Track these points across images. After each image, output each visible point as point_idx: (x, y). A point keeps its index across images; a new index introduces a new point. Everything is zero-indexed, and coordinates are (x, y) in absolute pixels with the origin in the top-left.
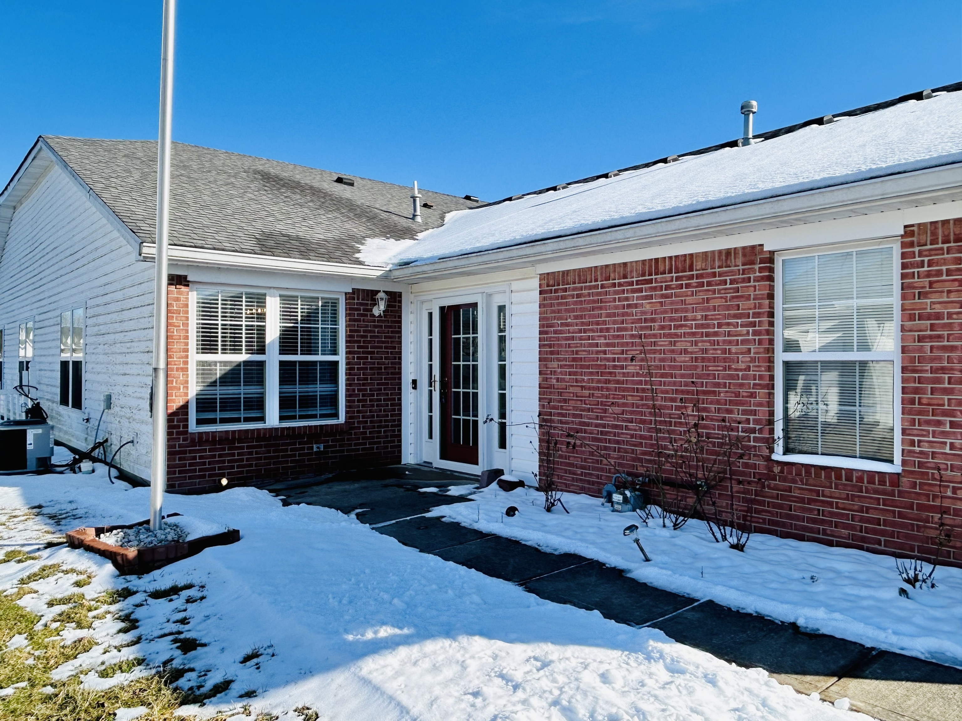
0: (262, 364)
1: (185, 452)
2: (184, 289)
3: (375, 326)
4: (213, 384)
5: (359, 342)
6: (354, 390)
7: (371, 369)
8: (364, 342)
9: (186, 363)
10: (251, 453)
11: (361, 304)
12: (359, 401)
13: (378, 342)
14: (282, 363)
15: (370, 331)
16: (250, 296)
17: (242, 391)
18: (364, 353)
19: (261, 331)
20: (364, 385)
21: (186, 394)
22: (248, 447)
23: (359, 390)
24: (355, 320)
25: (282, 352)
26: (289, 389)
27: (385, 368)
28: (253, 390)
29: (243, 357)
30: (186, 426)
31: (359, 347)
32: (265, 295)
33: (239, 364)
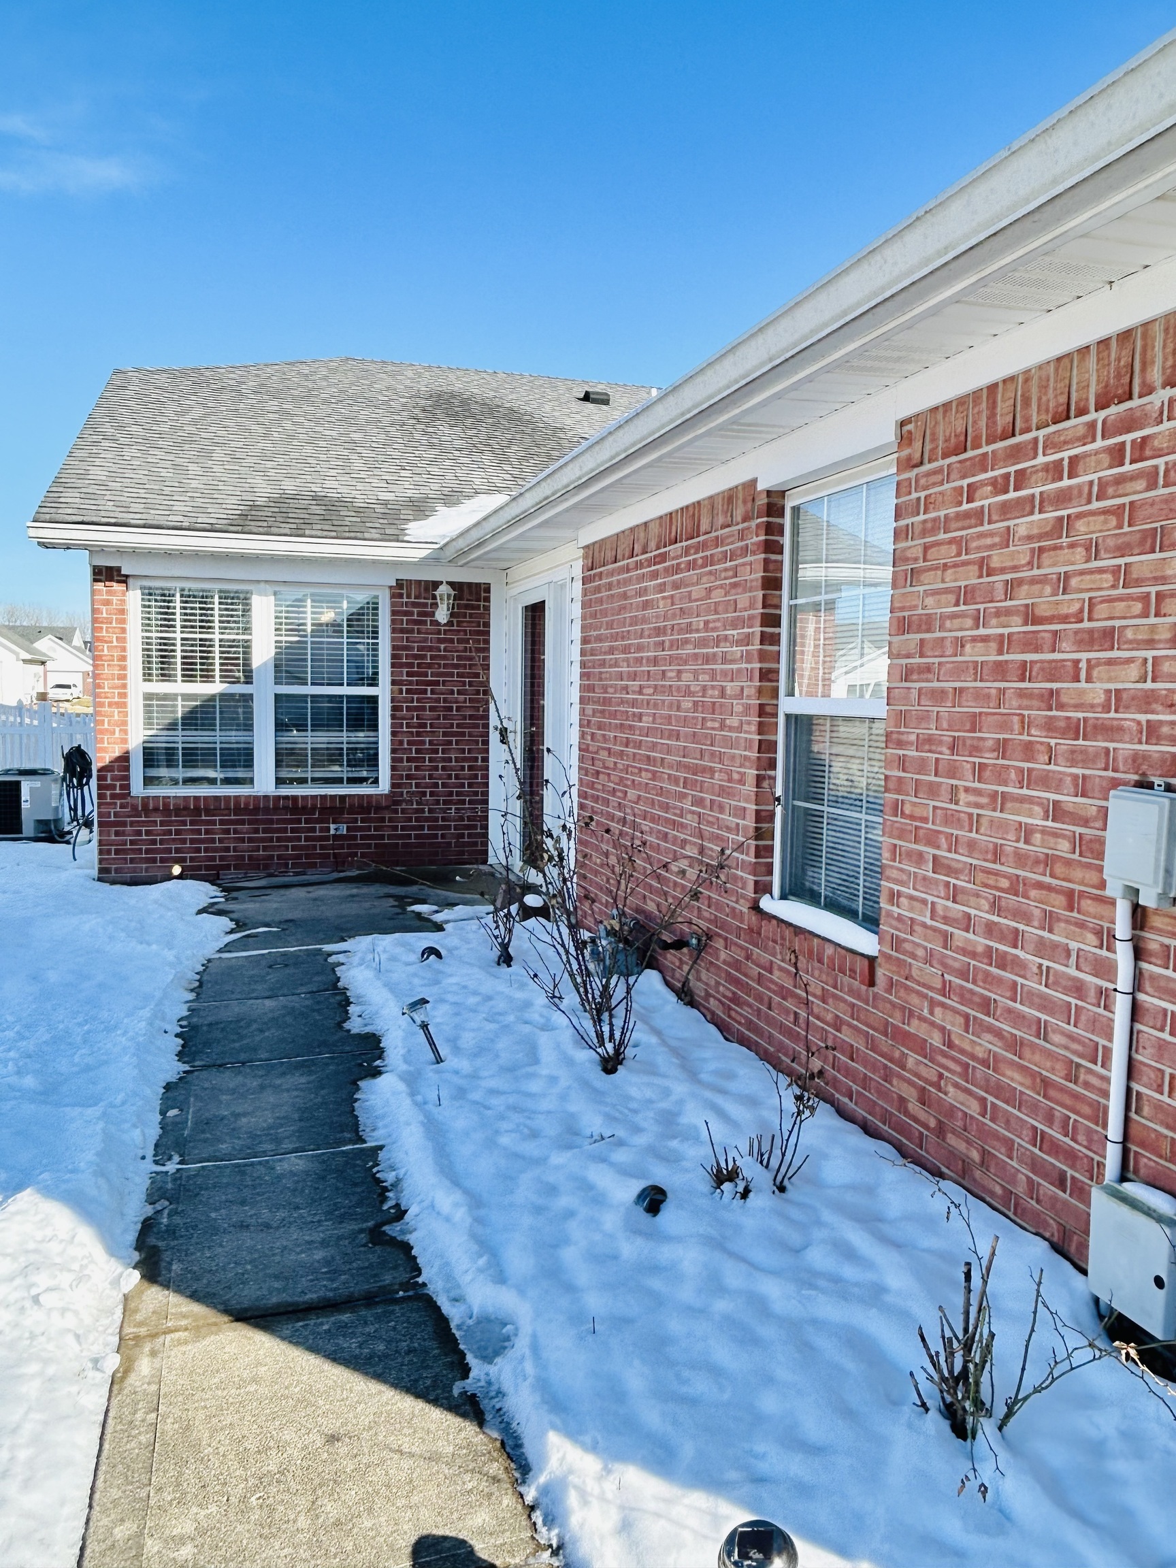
0: (248, 698)
1: (124, 824)
2: (117, 587)
3: (440, 641)
4: (172, 727)
5: (411, 665)
6: (401, 742)
7: (432, 709)
8: (419, 665)
9: (125, 695)
10: (227, 831)
11: (414, 605)
12: (409, 760)
13: (445, 666)
14: (279, 698)
15: (430, 649)
16: (226, 595)
17: (218, 739)
18: (418, 683)
19: (246, 648)
20: (418, 734)
21: (125, 741)
22: (222, 822)
23: (409, 743)
24: (402, 631)
25: (279, 680)
26: (290, 737)
27: (458, 709)
29: (217, 687)
30: (127, 787)
31: (408, 674)
32: (249, 593)
33: (212, 698)
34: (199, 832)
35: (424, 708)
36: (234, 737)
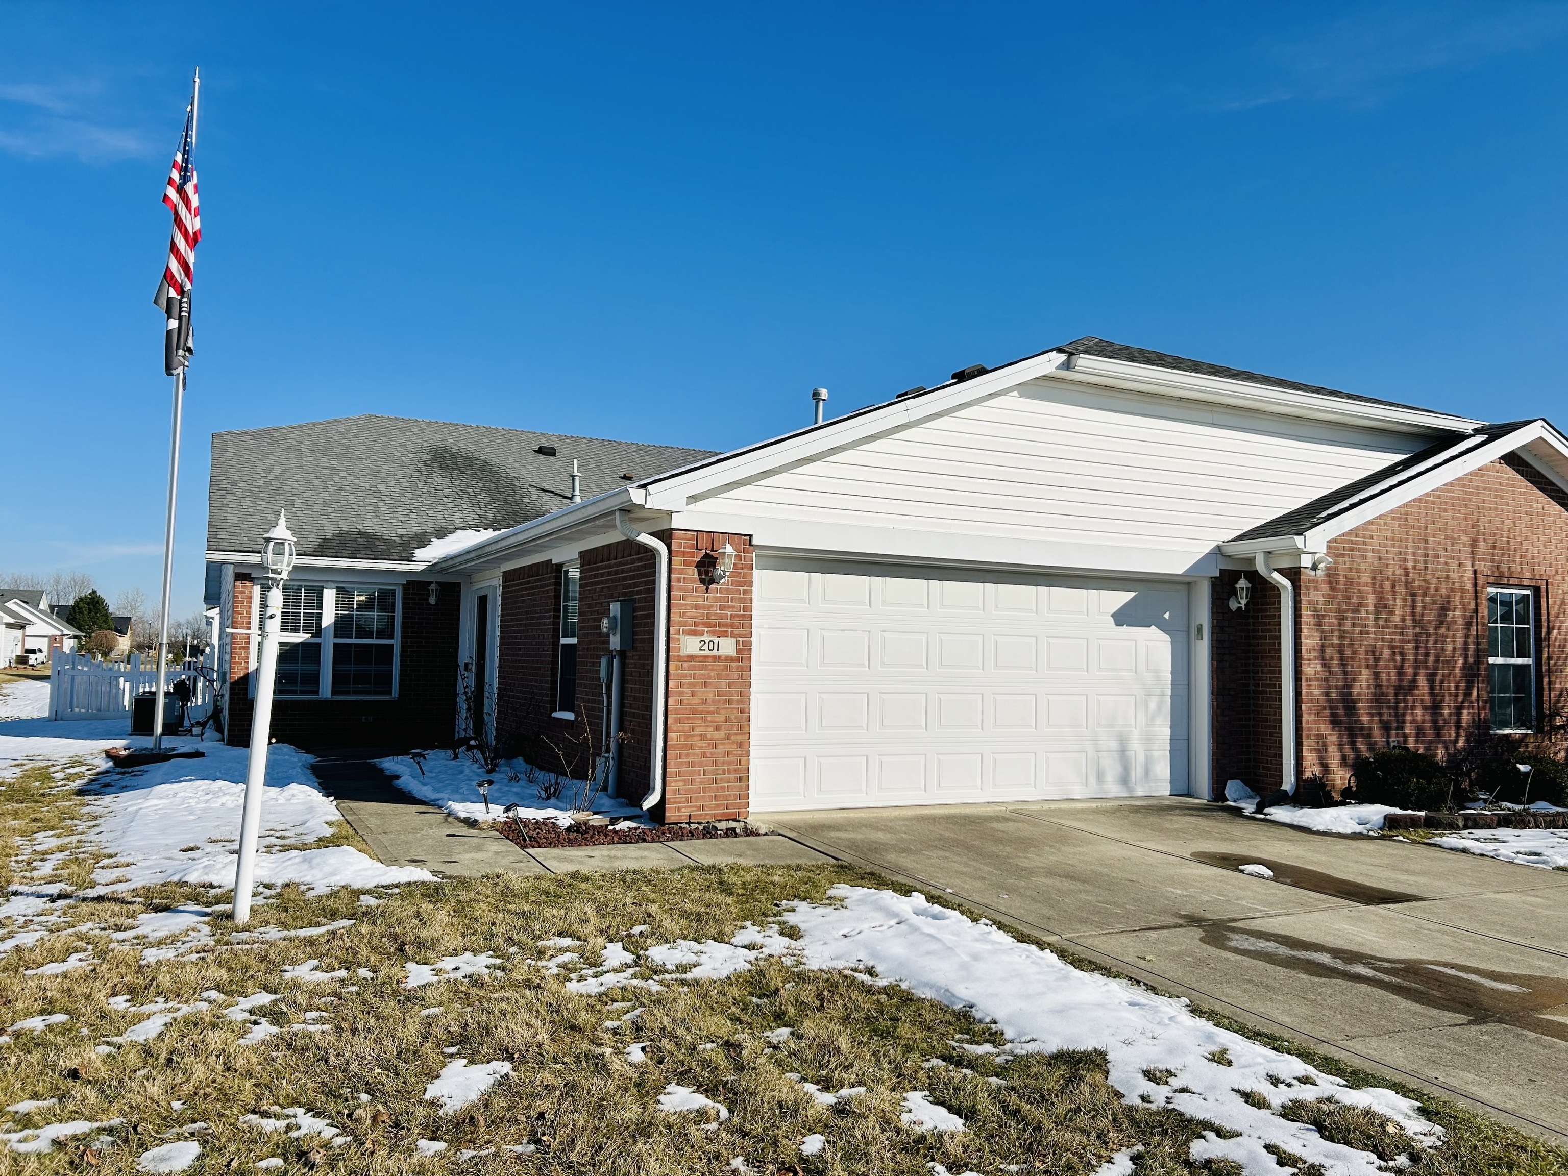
0: (319, 644)
2: (248, 584)
3: (430, 614)
6: (408, 671)
7: (425, 652)
8: (418, 628)
9: (248, 643)
11: (417, 594)
12: (412, 680)
13: (434, 628)
14: (335, 644)
15: (425, 618)
17: (299, 668)
18: (418, 637)
19: (320, 616)
20: (417, 666)
21: (247, 668)
22: (300, 714)
23: (413, 671)
24: (410, 609)
25: (335, 636)
26: (341, 667)
27: (441, 652)
30: (246, 694)
31: (413, 632)
32: (323, 587)
33: (297, 644)
34: (286, 720)
35: (420, 652)
36: (310, 667)
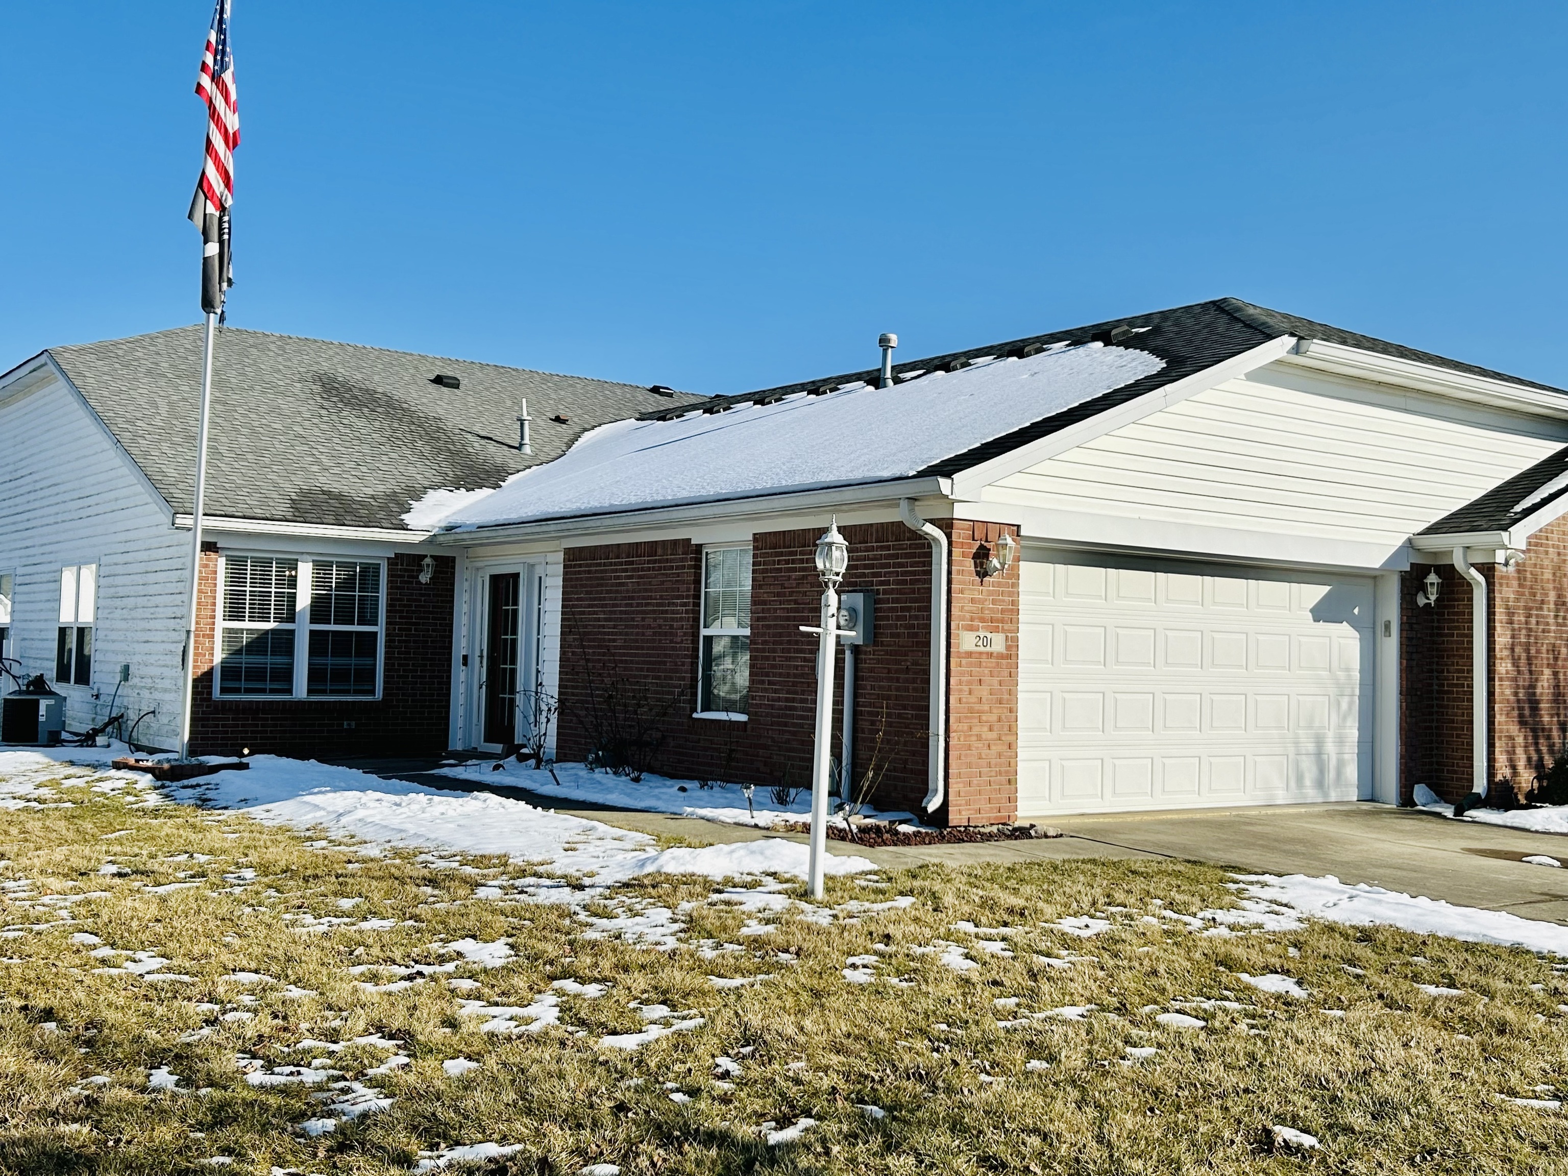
0: (292, 632)
1: (208, 719)
2: (213, 555)
3: (422, 595)
4: (239, 652)
5: (402, 611)
6: (393, 665)
7: (415, 642)
8: (407, 612)
9: (213, 629)
10: (276, 726)
11: (406, 570)
12: (399, 677)
13: (425, 612)
14: (312, 632)
15: (415, 600)
16: (280, 562)
17: (269, 661)
18: (406, 623)
19: (293, 598)
20: (405, 659)
21: (212, 661)
22: (272, 719)
23: (399, 665)
24: (398, 588)
25: (313, 621)
26: (319, 660)
27: (432, 642)
28: (280, 660)
29: (271, 625)
30: (210, 693)
31: (400, 618)
32: (297, 560)
33: (267, 632)
34: (257, 726)
35: (409, 641)
